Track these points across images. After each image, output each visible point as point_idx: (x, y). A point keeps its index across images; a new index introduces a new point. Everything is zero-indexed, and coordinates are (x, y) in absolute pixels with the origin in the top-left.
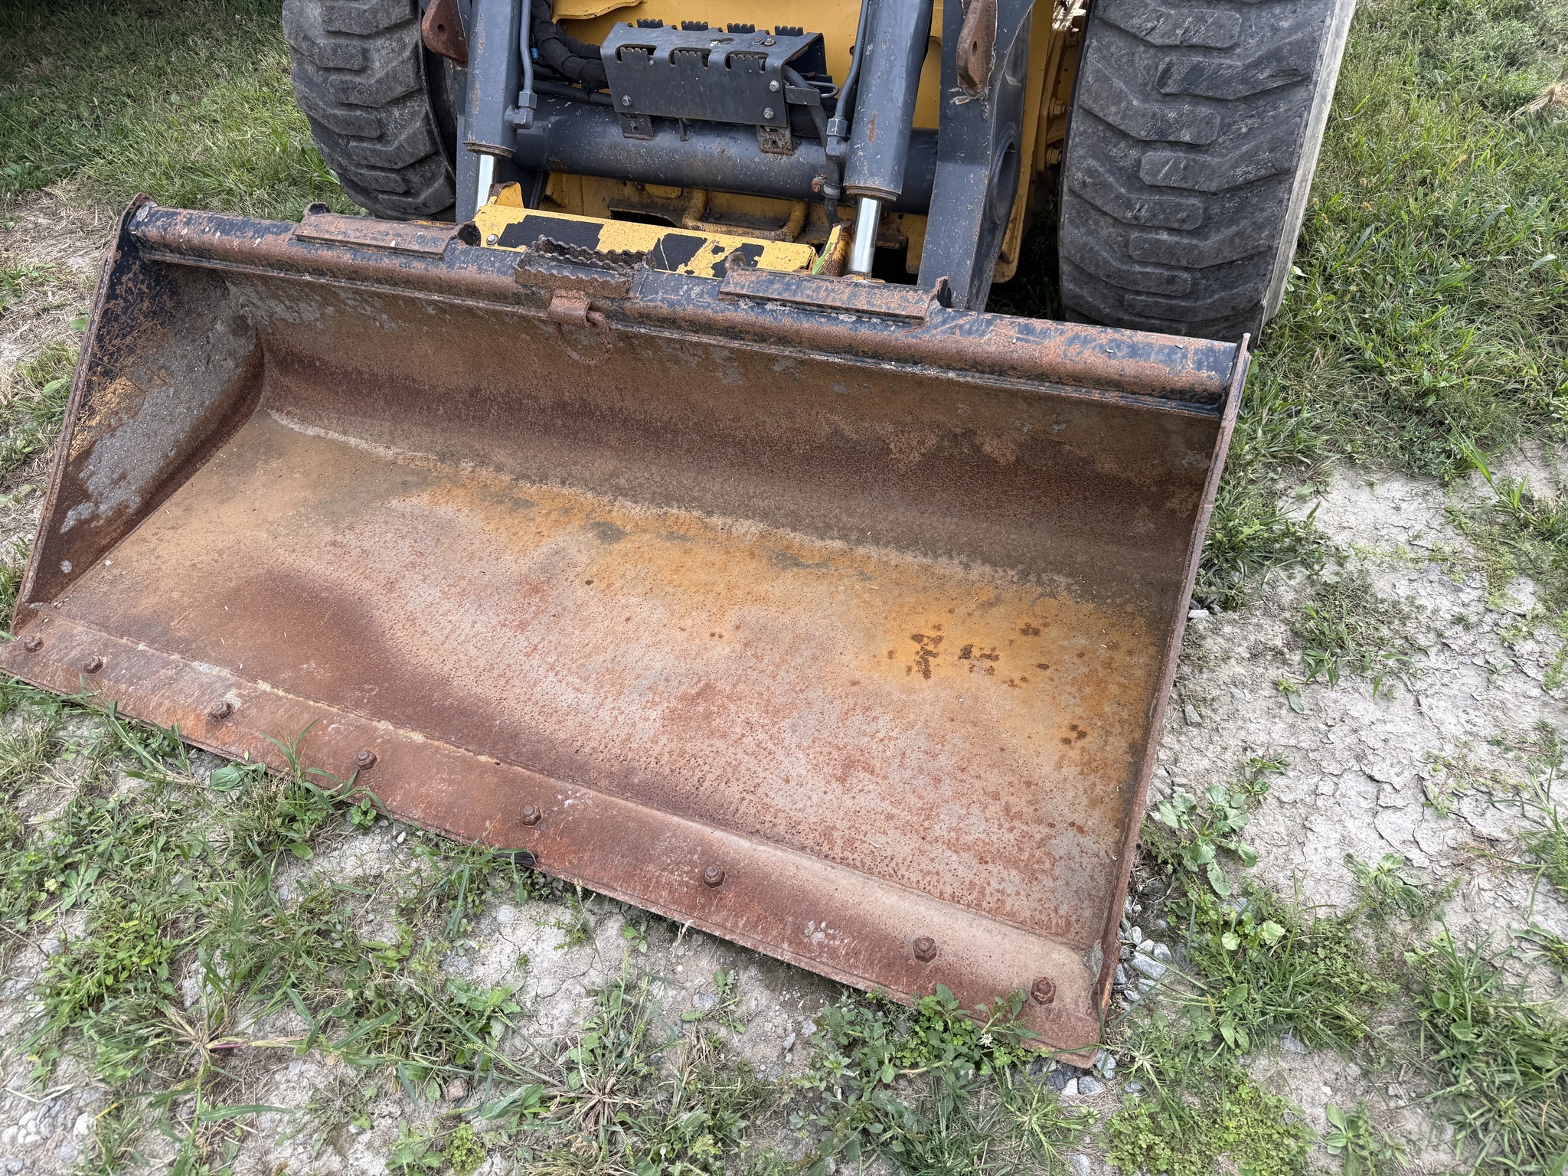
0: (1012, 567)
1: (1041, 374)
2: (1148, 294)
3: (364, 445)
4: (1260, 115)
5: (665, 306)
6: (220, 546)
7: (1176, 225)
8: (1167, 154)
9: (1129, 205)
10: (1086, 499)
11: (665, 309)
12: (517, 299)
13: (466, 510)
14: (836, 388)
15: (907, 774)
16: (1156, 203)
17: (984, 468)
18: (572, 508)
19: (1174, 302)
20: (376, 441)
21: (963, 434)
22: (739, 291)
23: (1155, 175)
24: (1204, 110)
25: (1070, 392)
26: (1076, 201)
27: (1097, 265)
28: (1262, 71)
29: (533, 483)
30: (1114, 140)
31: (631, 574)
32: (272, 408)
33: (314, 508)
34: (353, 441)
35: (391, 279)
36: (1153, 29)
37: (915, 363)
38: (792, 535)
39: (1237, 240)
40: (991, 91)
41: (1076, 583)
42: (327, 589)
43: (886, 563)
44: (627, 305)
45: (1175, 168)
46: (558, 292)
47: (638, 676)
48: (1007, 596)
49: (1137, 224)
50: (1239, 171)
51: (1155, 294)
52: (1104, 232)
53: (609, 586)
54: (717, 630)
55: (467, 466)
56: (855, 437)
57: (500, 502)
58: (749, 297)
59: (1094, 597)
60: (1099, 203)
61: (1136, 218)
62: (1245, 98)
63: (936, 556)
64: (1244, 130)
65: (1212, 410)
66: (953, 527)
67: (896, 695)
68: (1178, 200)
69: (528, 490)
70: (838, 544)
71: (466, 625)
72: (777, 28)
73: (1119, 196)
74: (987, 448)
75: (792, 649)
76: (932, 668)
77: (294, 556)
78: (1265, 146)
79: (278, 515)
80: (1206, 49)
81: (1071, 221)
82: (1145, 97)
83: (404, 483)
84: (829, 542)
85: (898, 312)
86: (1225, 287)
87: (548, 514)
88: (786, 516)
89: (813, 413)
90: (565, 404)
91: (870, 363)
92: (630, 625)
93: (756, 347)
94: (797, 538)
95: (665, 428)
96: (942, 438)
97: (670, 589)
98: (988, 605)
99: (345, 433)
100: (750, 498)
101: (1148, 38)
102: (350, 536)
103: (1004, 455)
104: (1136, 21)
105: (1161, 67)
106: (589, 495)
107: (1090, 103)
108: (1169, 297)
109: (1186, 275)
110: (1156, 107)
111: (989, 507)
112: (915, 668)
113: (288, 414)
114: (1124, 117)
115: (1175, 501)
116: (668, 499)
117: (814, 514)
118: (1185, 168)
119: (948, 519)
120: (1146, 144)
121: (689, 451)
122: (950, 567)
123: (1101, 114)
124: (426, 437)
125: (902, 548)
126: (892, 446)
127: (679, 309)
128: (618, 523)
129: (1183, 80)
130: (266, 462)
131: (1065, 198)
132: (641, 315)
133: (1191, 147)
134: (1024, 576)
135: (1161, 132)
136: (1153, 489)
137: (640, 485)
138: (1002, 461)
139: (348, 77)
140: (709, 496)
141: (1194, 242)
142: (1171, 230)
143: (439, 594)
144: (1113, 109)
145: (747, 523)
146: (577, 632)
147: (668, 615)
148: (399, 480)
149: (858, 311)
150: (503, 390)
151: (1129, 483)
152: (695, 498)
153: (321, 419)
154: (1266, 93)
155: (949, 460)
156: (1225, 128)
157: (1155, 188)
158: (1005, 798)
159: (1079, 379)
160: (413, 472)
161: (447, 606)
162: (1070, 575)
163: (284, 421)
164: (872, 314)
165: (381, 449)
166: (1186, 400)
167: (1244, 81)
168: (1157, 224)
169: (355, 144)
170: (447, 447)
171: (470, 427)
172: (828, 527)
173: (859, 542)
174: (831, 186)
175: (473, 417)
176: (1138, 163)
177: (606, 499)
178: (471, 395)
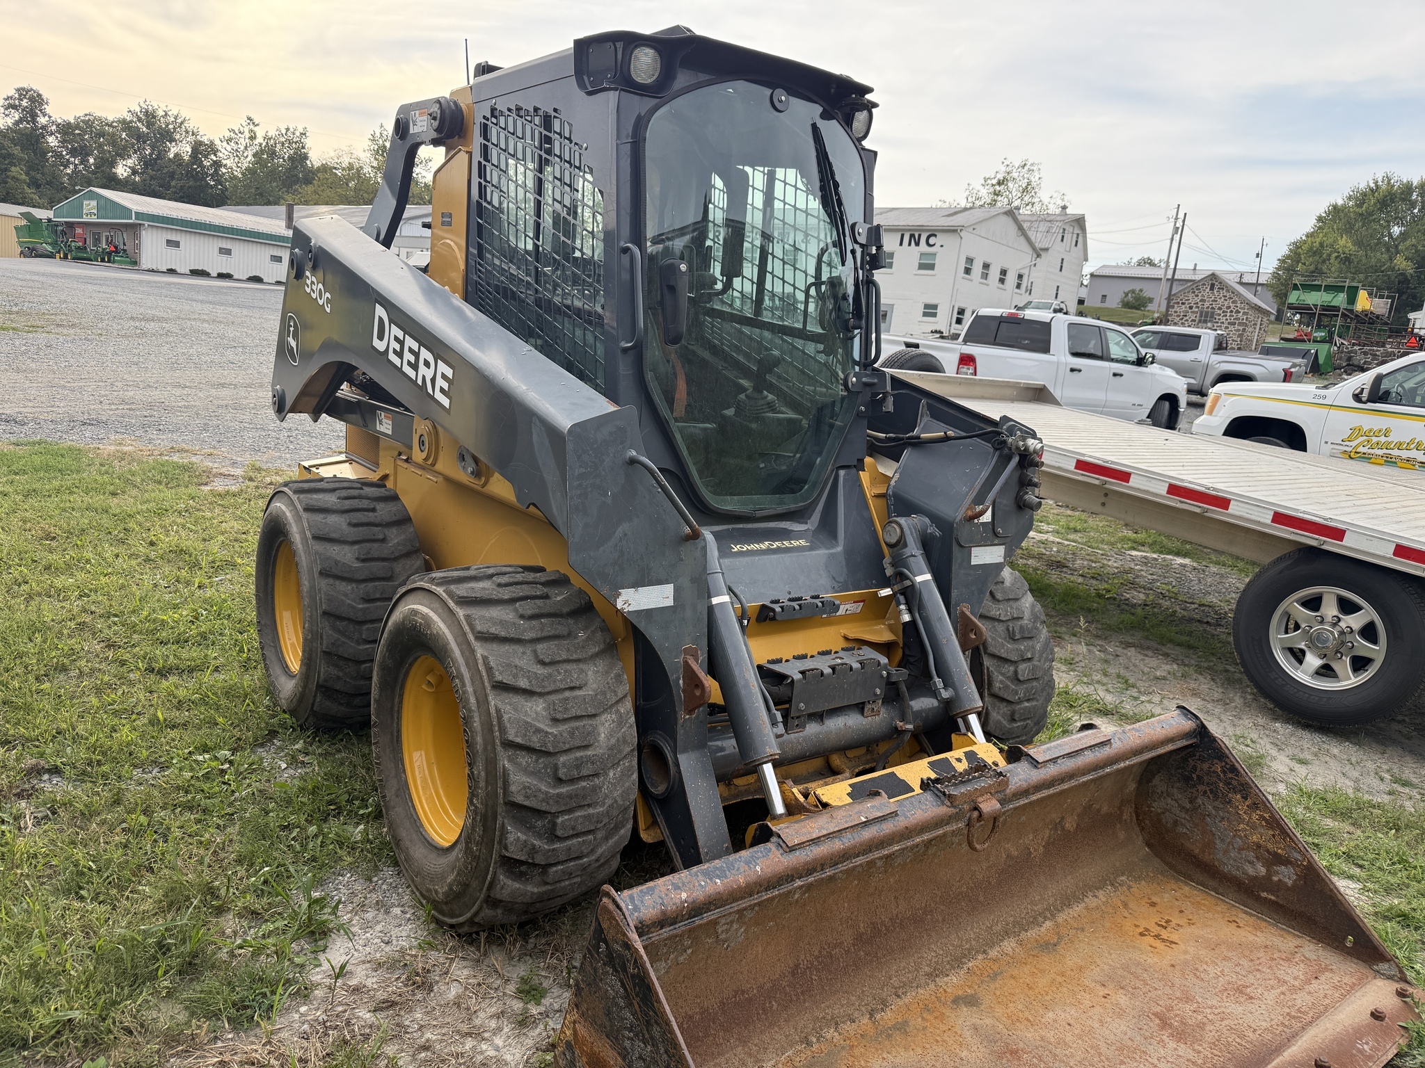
5: (1024, 783)
7: (1032, 697)
8: (1025, 665)
11: (1025, 785)
12: (949, 820)
16: (1025, 689)
18: (926, 1005)
22: (1045, 759)
23: (1024, 675)
24: (1030, 643)
26: (991, 699)
27: (1000, 730)
29: (883, 1010)
30: (1004, 665)
35: (870, 847)
38: (1029, 934)
43: (1074, 917)
44: (1008, 791)
45: (1029, 670)
50: (1046, 666)
55: (831, 1034)
57: (890, 1035)
58: (1050, 760)
61: (1019, 698)
63: (1083, 900)
64: (1038, 648)
65: (1192, 739)
68: (1031, 685)
70: (1049, 924)
76: (1169, 939)
81: (992, 710)
82: (1010, 643)
84: (1044, 926)
87: (923, 1019)
94: (1032, 934)
97: (1047, 998)
106: (921, 991)
109: (1030, 722)
114: (1006, 653)
116: (960, 960)
120: (1017, 662)
121: (943, 920)
122: (1092, 902)
124: (777, 1036)
129: (1018, 632)
132: (1013, 795)
135: (1020, 656)
137: (937, 963)
139: (579, 754)
140: (973, 943)
141: (1034, 704)
142: (1028, 700)
144: (1002, 650)
145: (1006, 943)
147: (1074, 1007)
149: (1089, 747)
154: (1040, 632)
157: (1023, 682)
164: (1094, 746)
168: (1026, 698)
169: (566, 817)
170: (802, 1032)
171: (804, 1002)
172: (1035, 918)
173: (1053, 916)
174: (910, 723)
175: (803, 993)
176: (1016, 672)
177: (932, 986)
178: (793, 974)
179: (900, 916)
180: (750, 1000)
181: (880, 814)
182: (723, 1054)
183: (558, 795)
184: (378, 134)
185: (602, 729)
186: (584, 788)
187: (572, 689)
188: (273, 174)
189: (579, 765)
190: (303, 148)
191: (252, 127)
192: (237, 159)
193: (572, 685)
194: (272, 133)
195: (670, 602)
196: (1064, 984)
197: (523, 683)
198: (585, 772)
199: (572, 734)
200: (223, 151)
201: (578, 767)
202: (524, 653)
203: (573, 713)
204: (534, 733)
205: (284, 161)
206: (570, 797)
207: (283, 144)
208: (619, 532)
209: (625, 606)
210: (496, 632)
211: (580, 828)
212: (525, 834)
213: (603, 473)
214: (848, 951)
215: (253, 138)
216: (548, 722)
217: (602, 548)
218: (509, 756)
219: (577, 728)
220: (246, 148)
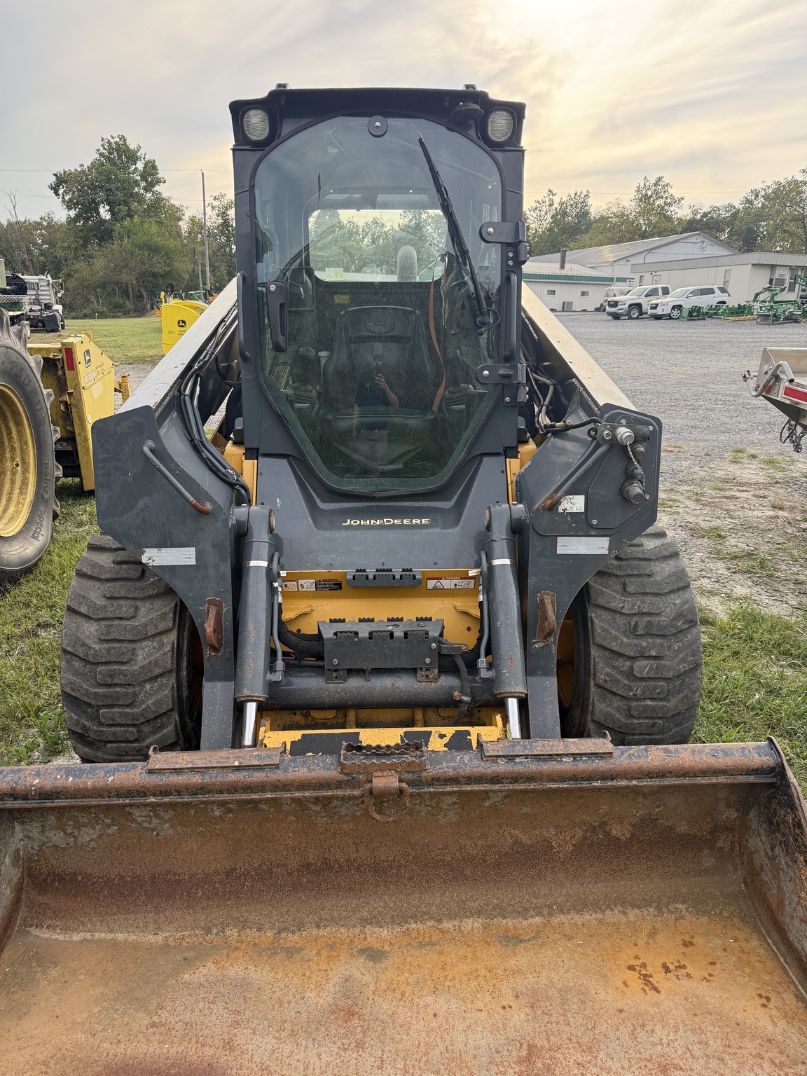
0: (651, 907)
1: (685, 773)
2: (639, 734)
3: (132, 937)
4: (681, 641)
5: (451, 770)
6: (41, 1058)
7: (656, 696)
8: (645, 662)
9: (630, 689)
10: (674, 852)
11: (451, 773)
12: (339, 785)
13: (252, 967)
14: (524, 810)
15: (702, 1062)
16: (644, 687)
17: (613, 847)
18: (335, 943)
19: (653, 737)
20: (143, 931)
21: (600, 826)
22: (497, 754)
23: (642, 673)
24: (658, 641)
25: (699, 780)
26: (598, 690)
27: (614, 722)
28: (678, 622)
29: (293, 932)
30: (615, 658)
31: (412, 980)
32: (31, 926)
33: (116, 1000)
34: (121, 937)
35: (234, 788)
36: (623, 607)
37: (613, 779)
38: (505, 921)
39: (685, 700)
40: (554, 640)
41: (690, 906)
42: (173, 1065)
43: (575, 924)
44: (424, 774)
45: (651, 668)
46: (376, 774)
47: (475, 1057)
48: (658, 925)
49: (636, 698)
50: (681, 667)
51: (642, 734)
52: (615, 705)
53: (403, 994)
54: (505, 1003)
55: (232, 933)
56: (529, 842)
57: (276, 953)
58: (504, 756)
59: (704, 913)
60: (614, 690)
61: (635, 695)
62: (673, 635)
63: (603, 912)
64: (676, 648)
65: (772, 777)
66: (604, 889)
67: (652, 1011)
68: (655, 684)
69: (292, 939)
70: (538, 920)
71: (313, 1059)
72: (417, 618)
73: (625, 685)
74: (614, 832)
75: (564, 1001)
76: (656, 985)
77: (122, 1046)
78: (690, 654)
79: (85, 1015)
80: (650, 614)
81: (598, 701)
82: (628, 637)
83: (185, 959)
84: (531, 920)
85: (598, 751)
86: (677, 725)
87: (319, 953)
88: (494, 909)
89: (501, 832)
90: (309, 865)
91: (585, 784)
92: (440, 1019)
93: (511, 787)
94: (509, 922)
95: (391, 866)
96: (586, 831)
97: (447, 983)
98: (653, 933)
99: (111, 931)
100: (464, 902)
101: (622, 611)
102: (164, 1015)
103: (624, 834)
104: (613, 604)
105: (633, 623)
106: (343, 930)
107: (602, 641)
108: (650, 734)
109: (660, 722)
110: (635, 641)
111: (621, 871)
112: (647, 989)
113: (48, 927)
114: (621, 647)
115: (721, 841)
116: (404, 918)
117: (512, 903)
118: (656, 668)
119: (599, 885)
120: (634, 658)
121: (411, 879)
122: (613, 916)
123: (608, 647)
124: (188, 917)
125: (580, 912)
126: (554, 843)
127: (461, 771)
128: (377, 946)
129: (645, 628)
130: (44, 972)
131: (593, 689)
132: (433, 779)
133: (655, 658)
134: (659, 909)
135: (641, 652)
136: (709, 837)
137: (380, 913)
138: (623, 838)
140: (434, 908)
141: (664, 704)
142: (652, 699)
143: (274, 1041)
144: (614, 644)
145: (470, 921)
146: (405, 1037)
147: (461, 1003)
148: (178, 958)
149: (573, 754)
150: (256, 865)
151: (695, 836)
152: (424, 913)
153: (84, 924)
154: (682, 631)
155: (591, 845)
156: (669, 648)
157: (642, 679)
158: (767, 1056)
159: (704, 772)
160: (188, 949)
161: (287, 1049)
162: (684, 902)
163: (45, 934)
164: (581, 755)
165: (150, 937)
166: (758, 774)
167: (672, 627)
168: (646, 697)
169: (106, 710)
170: (210, 922)
171: (228, 900)
172: (526, 910)
173: (551, 914)
174: (467, 695)
175: (230, 892)
176: (632, 668)
177: (357, 930)
178: (227, 875)
179: (359, 861)
180: (179, 882)
181: (257, 763)
182: (135, 913)
183: (96, 693)
184: (642, 186)
185: (140, 652)
186: (117, 692)
187: (121, 619)
188: (564, 230)
189: (112, 675)
190: (586, 206)
191: (551, 196)
192: (539, 222)
193: (120, 616)
194: (565, 199)
195: (193, 562)
196: (480, 979)
197: (83, 610)
198: (116, 681)
199: (109, 651)
200: (531, 218)
201: (111, 676)
202: (99, 588)
203: (114, 636)
204: (81, 646)
205: (573, 218)
206: (106, 697)
207: (572, 205)
208: (141, 503)
209: (150, 561)
210: (86, 571)
211: (118, 721)
212: (79, 715)
213: (124, 458)
214: (291, 874)
215: (551, 205)
216: (96, 640)
217: (125, 516)
218: (67, 659)
219: (114, 648)
220: (546, 213)
